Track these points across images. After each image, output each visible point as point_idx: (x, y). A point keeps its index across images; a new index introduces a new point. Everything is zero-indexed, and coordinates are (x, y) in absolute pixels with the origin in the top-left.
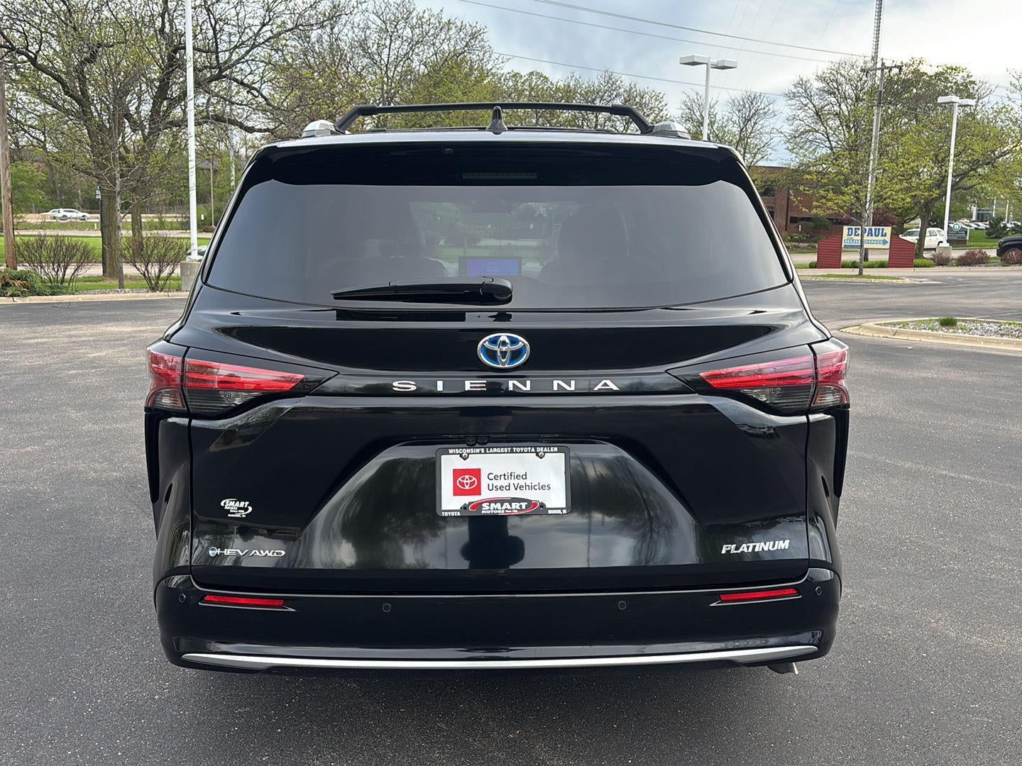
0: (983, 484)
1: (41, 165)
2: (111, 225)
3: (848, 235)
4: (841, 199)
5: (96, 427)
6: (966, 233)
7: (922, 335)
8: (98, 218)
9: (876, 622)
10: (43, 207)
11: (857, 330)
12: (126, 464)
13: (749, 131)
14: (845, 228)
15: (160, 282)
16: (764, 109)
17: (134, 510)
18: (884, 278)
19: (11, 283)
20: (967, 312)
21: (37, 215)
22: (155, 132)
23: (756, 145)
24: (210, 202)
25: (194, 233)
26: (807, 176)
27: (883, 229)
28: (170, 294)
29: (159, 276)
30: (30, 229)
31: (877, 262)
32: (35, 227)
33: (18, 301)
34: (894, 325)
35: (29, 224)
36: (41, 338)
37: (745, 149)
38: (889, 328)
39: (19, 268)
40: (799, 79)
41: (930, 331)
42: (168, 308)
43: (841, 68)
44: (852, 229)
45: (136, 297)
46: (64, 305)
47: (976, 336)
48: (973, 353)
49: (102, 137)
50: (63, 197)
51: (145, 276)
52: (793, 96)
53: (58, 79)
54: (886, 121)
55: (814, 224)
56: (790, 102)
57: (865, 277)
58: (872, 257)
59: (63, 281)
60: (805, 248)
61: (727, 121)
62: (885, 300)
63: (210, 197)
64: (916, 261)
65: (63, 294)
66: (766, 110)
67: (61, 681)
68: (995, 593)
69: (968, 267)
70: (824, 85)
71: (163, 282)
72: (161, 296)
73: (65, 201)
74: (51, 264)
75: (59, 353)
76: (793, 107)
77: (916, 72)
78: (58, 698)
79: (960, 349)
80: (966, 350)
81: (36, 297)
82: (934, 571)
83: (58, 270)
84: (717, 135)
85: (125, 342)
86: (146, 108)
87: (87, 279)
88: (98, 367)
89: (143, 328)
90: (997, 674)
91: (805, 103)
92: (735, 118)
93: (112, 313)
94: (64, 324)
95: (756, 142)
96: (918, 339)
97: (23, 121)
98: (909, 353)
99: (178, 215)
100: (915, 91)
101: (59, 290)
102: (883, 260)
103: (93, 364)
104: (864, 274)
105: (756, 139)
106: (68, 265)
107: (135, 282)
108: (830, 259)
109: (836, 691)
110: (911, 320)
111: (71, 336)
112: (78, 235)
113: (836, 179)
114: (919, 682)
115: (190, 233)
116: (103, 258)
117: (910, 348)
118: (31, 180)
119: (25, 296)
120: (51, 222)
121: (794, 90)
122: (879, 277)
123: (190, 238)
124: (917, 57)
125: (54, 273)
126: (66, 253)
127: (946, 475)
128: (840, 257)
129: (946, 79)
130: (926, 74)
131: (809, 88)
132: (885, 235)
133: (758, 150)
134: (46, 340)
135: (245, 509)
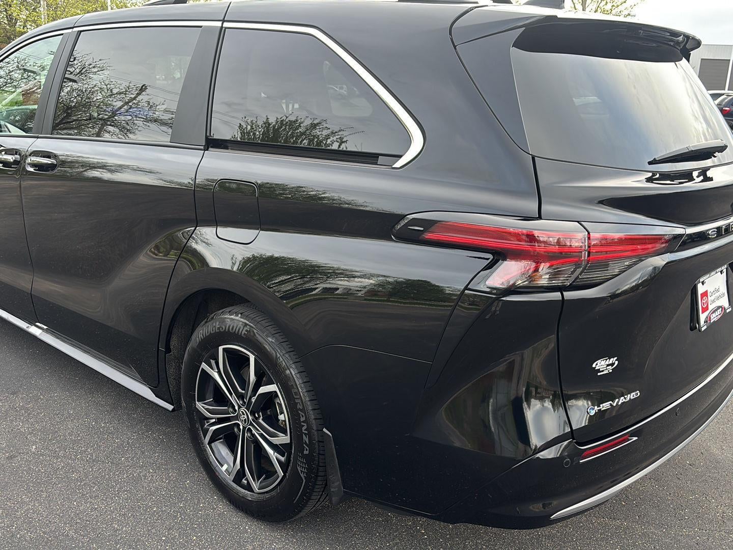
135: (612, 364)
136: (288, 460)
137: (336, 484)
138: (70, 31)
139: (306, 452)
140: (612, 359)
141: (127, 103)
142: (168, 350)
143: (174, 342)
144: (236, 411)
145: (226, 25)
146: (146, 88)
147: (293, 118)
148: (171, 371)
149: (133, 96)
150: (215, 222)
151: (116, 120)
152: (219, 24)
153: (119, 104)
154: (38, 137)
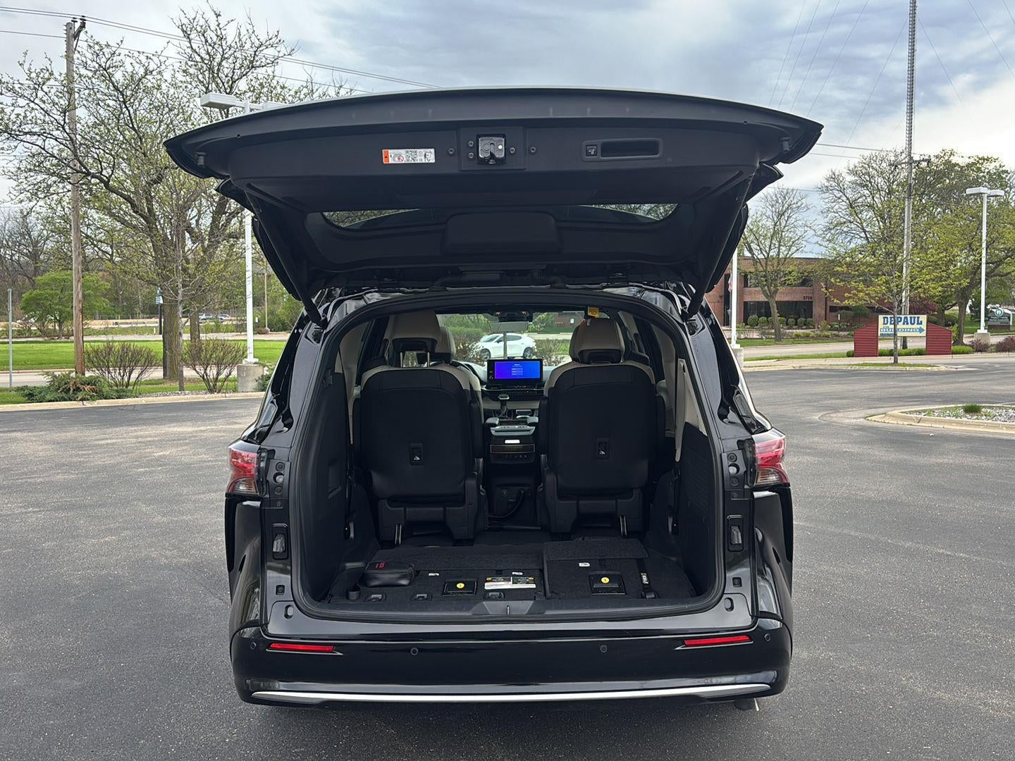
0: (977, 561)
1: (105, 274)
2: (172, 331)
3: (884, 324)
4: (871, 290)
5: (165, 519)
6: (1009, 318)
7: (945, 422)
8: (157, 322)
9: (852, 680)
10: (106, 313)
11: (883, 417)
12: (193, 552)
13: (783, 225)
14: (881, 317)
15: (217, 384)
16: (797, 203)
17: (202, 591)
18: (919, 365)
19: (81, 388)
20: (996, 399)
21: (101, 322)
22: (214, 244)
23: (791, 238)
24: (264, 305)
25: (250, 335)
26: (838, 268)
27: (918, 318)
28: (227, 395)
29: (217, 378)
30: (94, 334)
31: (914, 350)
32: (98, 333)
33: (88, 404)
34: (920, 412)
35: (93, 330)
36: (110, 439)
37: (780, 242)
38: (914, 416)
39: (88, 374)
40: (831, 173)
41: (954, 418)
42: (226, 408)
43: (872, 162)
44: (887, 318)
45: (195, 398)
46: (129, 408)
47: (999, 422)
48: (994, 438)
49: (166, 250)
50: (125, 304)
51: (204, 378)
52: (826, 189)
53: (128, 199)
54: (918, 212)
55: (853, 313)
56: (823, 195)
57: (900, 365)
58: (911, 345)
59: (128, 384)
60: (845, 336)
61: (761, 216)
62: (916, 389)
63: (264, 300)
64: (954, 348)
65: (128, 397)
66: (799, 204)
67: (148, 728)
68: (966, 656)
69: (1007, 353)
70: (856, 178)
71: (220, 383)
72: (218, 397)
73: (127, 307)
74: (117, 368)
75: (128, 453)
76: (827, 200)
77: (948, 162)
78: (147, 741)
79: (981, 435)
80: (987, 436)
81: (104, 400)
82: (914, 637)
83: (124, 375)
84: (751, 230)
85: (187, 441)
86: (207, 221)
87: (149, 382)
88: (165, 465)
89: (202, 428)
90: (953, 722)
91: (838, 196)
92: (769, 213)
93: (174, 414)
94: (130, 425)
95: (790, 235)
96: (941, 426)
97: (93, 236)
98: (930, 440)
99: (233, 318)
100: (948, 181)
101: (124, 394)
102: (920, 348)
103: (159, 462)
104: (899, 362)
105: (790, 232)
106: (133, 370)
107: (193, 385)
108: (867, 347)
109: (807, 735)
110: (937, 407)
111: (137, 437)
112: (139, 339)
113: (866, 270)
114: (881, 729)
115: (246, 335)
116: (164, 363)
117: (931, 435)
118: (96, 289)
119: (94, 400)
120: (113, 328)
121: (827, 184)
122: (914, 365)
123: (246, 340)
124: (948, 149)
125: (120, 378)
126: (131, 358)
127: (943, 553)
128: (877, 346)
129: (979, 169)
130: (958, 164)
131: (841, 181)
132: (921, 324)
133: (793, 242)
134: (114, 441)
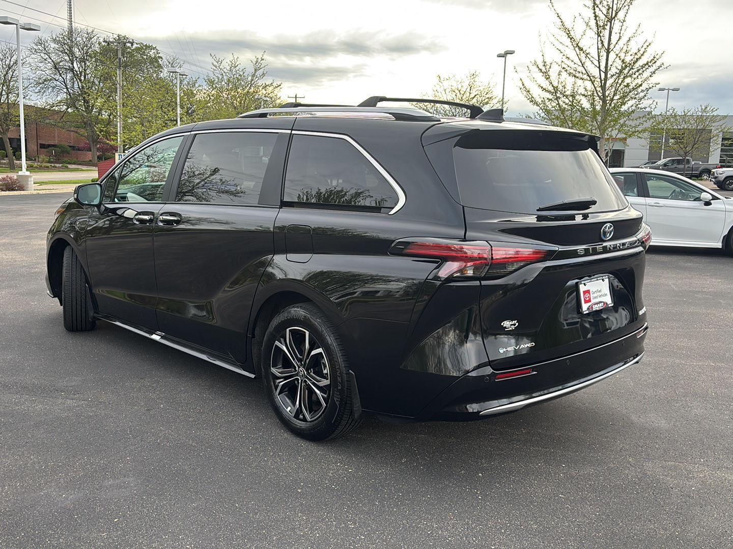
3: (119, 159)
40: (38, 39)
44: (120, 155)
52: (35, 51)
56: (33, 56)
70: (58, 46)
76: (36, 60)
131: (47, 47)
135: (515, 325)
136: (329, 396)
137: (357, 405)
138: (189, 133)
139: (339, 388)
140: (513, 322)
141: (203, 180)
142: (253, 336)
143: (257, 331)
144: (296, 371)
145: (293, 132)
146: (219, 170)
147: (339, 189)
148: (255, 351)
149: (207, 176)
150: (285, 251)
151: (195, 192)
152: (289, 132)
153: (198, 181)
154: (165, 204)
